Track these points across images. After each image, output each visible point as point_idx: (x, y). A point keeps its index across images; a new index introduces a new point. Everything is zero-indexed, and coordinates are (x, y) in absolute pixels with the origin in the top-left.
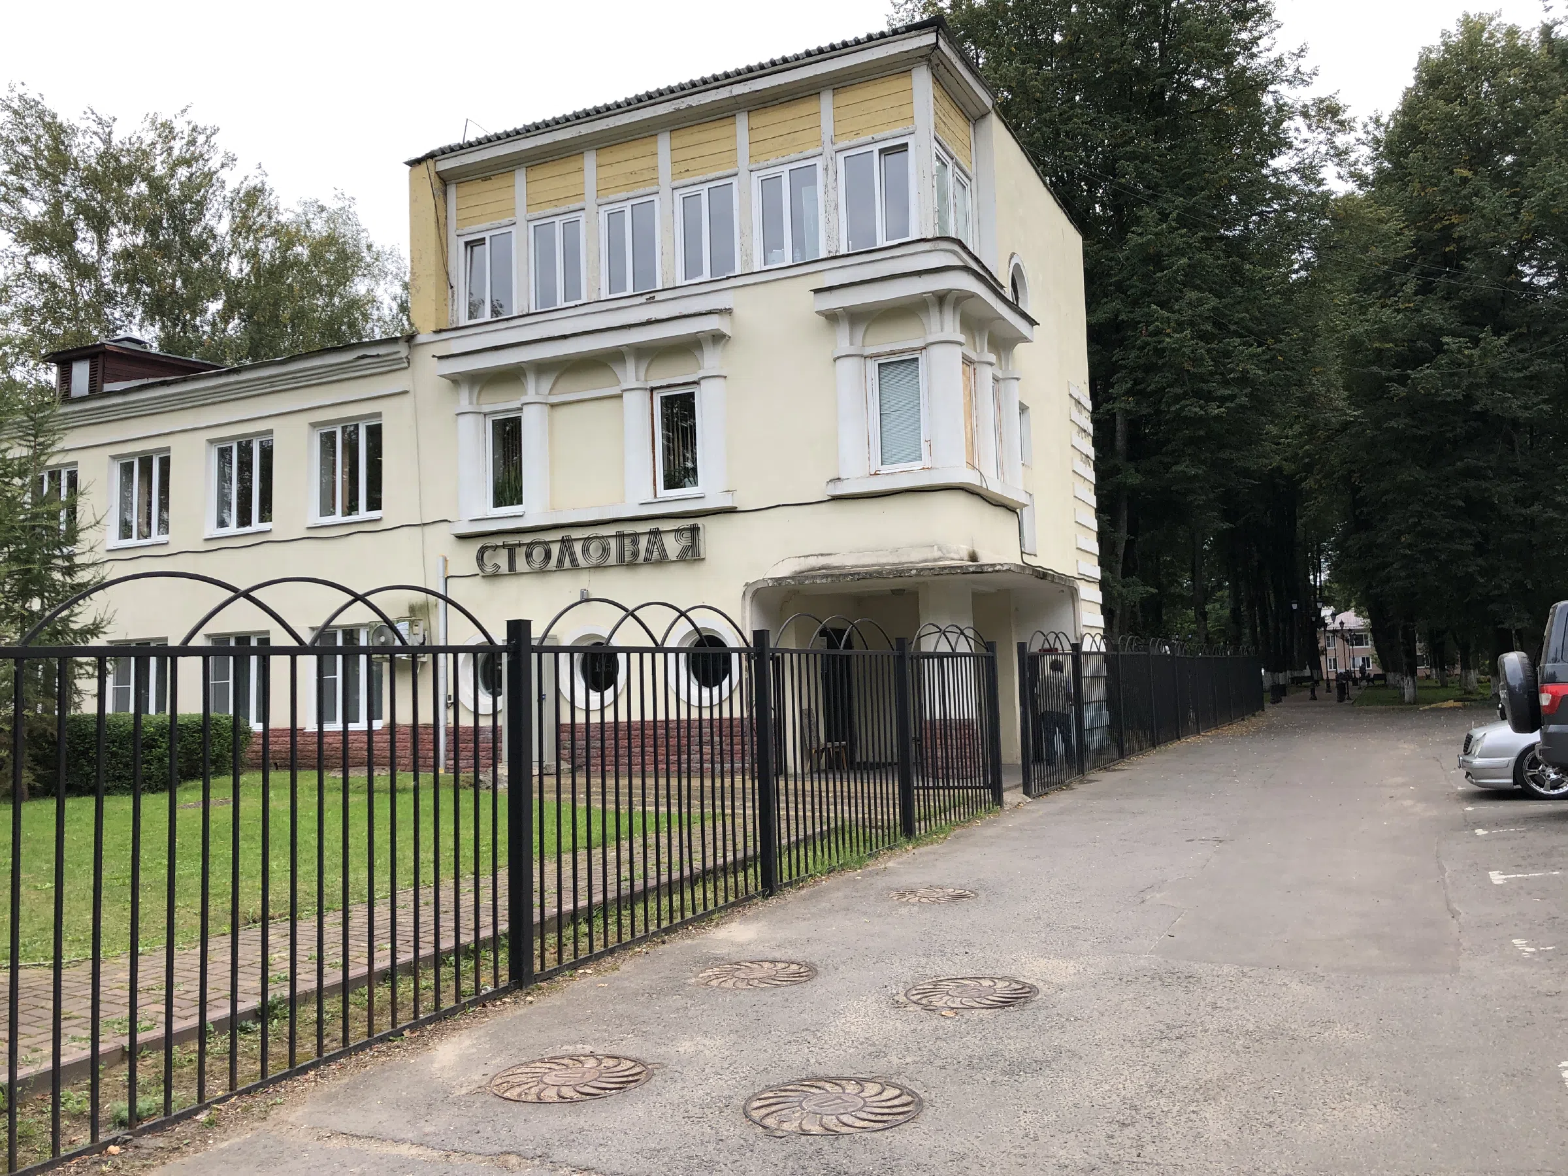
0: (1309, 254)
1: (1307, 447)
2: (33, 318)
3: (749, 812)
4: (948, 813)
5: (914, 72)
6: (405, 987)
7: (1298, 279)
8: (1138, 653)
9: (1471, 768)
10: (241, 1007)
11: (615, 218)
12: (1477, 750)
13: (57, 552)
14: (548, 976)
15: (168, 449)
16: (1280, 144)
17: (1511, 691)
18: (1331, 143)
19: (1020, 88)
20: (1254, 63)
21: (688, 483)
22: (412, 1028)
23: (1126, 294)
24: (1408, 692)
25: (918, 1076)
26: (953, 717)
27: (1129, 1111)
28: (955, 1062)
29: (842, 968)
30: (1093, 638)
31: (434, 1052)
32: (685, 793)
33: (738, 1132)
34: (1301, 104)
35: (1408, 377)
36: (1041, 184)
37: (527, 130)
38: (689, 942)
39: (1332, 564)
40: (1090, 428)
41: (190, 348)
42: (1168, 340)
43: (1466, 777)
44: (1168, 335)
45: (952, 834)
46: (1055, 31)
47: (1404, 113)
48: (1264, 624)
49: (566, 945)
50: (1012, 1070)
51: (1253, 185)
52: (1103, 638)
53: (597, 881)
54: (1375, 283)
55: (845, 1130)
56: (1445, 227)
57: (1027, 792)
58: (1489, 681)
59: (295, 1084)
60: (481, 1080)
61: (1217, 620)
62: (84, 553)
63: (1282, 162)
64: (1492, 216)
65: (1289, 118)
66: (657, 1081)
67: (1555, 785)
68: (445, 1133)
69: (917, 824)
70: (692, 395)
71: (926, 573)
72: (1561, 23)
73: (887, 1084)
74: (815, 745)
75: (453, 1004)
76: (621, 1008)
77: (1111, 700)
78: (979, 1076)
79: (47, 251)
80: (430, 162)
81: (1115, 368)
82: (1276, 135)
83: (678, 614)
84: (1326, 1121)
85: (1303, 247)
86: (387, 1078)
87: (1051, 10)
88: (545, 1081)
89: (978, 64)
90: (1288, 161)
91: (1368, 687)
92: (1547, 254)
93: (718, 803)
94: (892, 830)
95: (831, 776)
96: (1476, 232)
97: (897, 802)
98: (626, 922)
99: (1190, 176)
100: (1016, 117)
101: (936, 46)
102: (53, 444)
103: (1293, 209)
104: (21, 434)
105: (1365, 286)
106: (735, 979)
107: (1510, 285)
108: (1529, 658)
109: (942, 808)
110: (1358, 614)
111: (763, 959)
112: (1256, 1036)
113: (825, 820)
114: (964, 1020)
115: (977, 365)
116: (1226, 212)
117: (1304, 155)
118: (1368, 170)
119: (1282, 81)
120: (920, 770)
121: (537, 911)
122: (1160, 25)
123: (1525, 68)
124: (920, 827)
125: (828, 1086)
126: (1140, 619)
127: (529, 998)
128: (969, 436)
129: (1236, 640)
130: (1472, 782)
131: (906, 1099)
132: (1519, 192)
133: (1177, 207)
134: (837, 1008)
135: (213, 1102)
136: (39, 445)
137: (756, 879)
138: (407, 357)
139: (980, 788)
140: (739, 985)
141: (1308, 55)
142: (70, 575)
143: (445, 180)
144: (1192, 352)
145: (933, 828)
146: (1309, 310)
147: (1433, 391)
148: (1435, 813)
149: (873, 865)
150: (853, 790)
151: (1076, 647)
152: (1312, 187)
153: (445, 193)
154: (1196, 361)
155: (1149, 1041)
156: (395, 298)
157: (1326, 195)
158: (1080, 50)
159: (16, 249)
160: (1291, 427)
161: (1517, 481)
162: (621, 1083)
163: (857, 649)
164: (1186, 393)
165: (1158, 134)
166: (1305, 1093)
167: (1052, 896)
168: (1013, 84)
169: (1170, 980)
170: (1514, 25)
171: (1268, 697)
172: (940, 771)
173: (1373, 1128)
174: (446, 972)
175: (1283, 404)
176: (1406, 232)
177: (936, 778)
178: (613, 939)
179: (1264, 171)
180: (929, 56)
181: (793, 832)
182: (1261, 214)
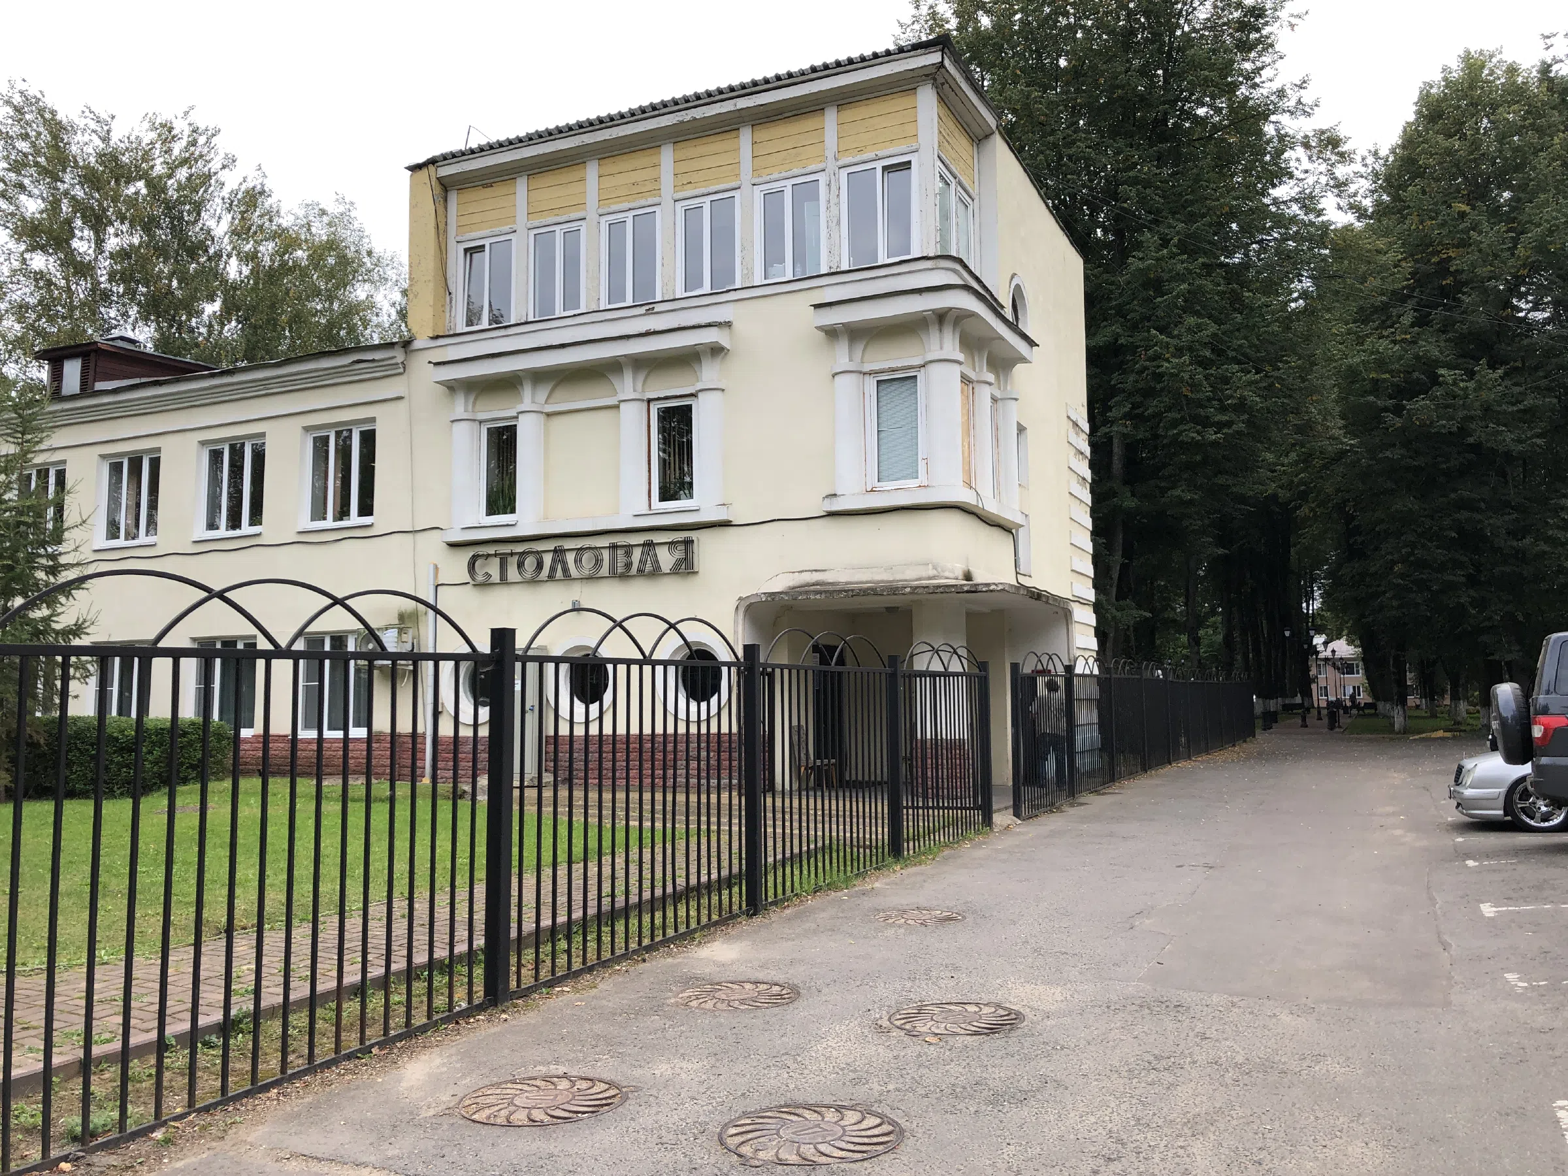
0: (1307, 284)
1: (1302, 475)
2: (27, 315)
3: (735, 829)
4: (937, 834)
5: (919, 90)
6: (376, 1002)
7: (1297, 308)
8: (1130, 676)
9: (1462, 799)
10: (203, 1021)
11: (616, 229)
12: (1468, 780)
13: (42, 551)
14: (525, 994)
15: (159, 450)
16: (1281, 174)
17: (1503, 722)
18: (1331, 173)
19: (1024, 111)
20: (1256, 93)
21: (683, 496)
22: (382, 1045)
23: (1125, 318)
24: (1399, 722)
25: (899, 1104)
26: (944, 737)
27: (1115, 1145)
28: (938, 1090)
29: (825, 990)
30: (1086, 660)
31: (403, 1071)
32: (669, 808)
33: (712, 1160)
34: (1303, 135)
35: (1404, 408)
36: (1043, 206)
37: (530, 138)
38: (670, 960)
39: (1326, 592)
40: (1087, 450)
41: (184, 349)
42: (1167, 365)
43: (1457, 807)
44: (1167, 360)
45: (941, 855)
46: (1060, 56)
47: (1403, 147)
48: (1257, 651)
49: (544, 961)
50: (996, 1100)
51: (1253, 213)
52: (1096, 660)
53: (577, 896)
54: (1372, 313)
55: (824, 1160)
56: (1442, 261)
57: (1017, 814)
58: (1478, 712)
59: (256, 1102)
60: (450, 1101)
61: (1211, 645)
62: (69, 552)
63: (1283, 191)
64: (1489, 251)
65: (1291, 148)
66: (631, 1105)
67: (1546, 818)
68: (409, 1157)
69: (905, 844)
70: (689, 408)
71: (920, 591)
72: (1562, 61)
73: (868, 1112)
74: (803, 763)
75: (425, 1020)
76: (598, 1028)
77: (1103, 725)
78: (961, 1106)
79: (43, 248)
80: (431, 167)
81: (1113, 392)
82: (1277, 164)
83: (668, 626)
84: (1316, 1158)
85: (1302, 276)
86: (353, 1098)
87: (1057, 35)
88: (516, 1102)
89: (983, 86)
90: (1289, 190)
91: (1359, 715)
92: (1542, 290)
93: (704, 819)
94: (880, 850)
95: (819, 794)
96: (1473, 266)
97: (886, 821)
98: (606, 939)
99: (1192, 203)
100: (1019, 139)
101: (941, 65)
102: (41, 441)
103: (1293, 238)
104: (9, 431)
105: (1363, 316)
106: (715, 1001)
107: (1507, 318)
108: (1522, 691)
109: (931, 828)
110: (1350, 642)
111: (745, 980)
112: (1245, 1068)
113: (812, 838)
114: (949, 1047)
115: (975, 385)
116: (1226, 238)
117: (1305, 184)
118: (1368, 203)
119: (1284, 111)
120: (909, 789)
121: (514, 925)
122: (1164, 53)
123: (1524, 105)
124: (908, 848)
125: (807, 1114)
126: (1133, 643)
127: (504, 1016)
128: (966, 454)
129: (1229, 666)
130: (1463, 813)
131: (886, 1128)
132: (1515, 228)
133: (1178, 233)
134: (819, 1032)
135: (170, 1120)
136: (26, 442)
137: (741, 897)
138: (402, 363)
139: (970, 809)
140: (719, 1005)
141: (1311, 86)
142: (55, 575)
143: (446, 186)
144: (1191, 378)
145: (922, 849)
146: (1307, 339)
147: (1428, 422)
148: (1424, 843)
149: (860, 886)
150: (841, 808)
151: (1069, 669)
152: (1312, 217)
153: (446, 200)
154: (1195, 386)
155: (1136, 1072)
156: (394, 304)
157: (1325, 226)
158: (1085, 75)
159: (12, 245)
160: (1287, 456)
161: (1509, 514)
162: (594, 1106)
163: (850, 666)
164: (1183, 418)
165: (1160, 160)
166: (1295, 1129)
167: (1041, 921)
168: (1018, 107)
169: (1159, 1009)
170: (1514, 62)
171: (1259, 723)
172: (930, 791)
173: (1364, 1167)
174: (419, 987)
175: (1281, 431)
176: (1404, 264)
177: (925, 797)
178: (592, 955)
179: (1266, 201)
180: (934, 75)
181: (779, 850)
182: (1260, 242)
